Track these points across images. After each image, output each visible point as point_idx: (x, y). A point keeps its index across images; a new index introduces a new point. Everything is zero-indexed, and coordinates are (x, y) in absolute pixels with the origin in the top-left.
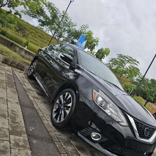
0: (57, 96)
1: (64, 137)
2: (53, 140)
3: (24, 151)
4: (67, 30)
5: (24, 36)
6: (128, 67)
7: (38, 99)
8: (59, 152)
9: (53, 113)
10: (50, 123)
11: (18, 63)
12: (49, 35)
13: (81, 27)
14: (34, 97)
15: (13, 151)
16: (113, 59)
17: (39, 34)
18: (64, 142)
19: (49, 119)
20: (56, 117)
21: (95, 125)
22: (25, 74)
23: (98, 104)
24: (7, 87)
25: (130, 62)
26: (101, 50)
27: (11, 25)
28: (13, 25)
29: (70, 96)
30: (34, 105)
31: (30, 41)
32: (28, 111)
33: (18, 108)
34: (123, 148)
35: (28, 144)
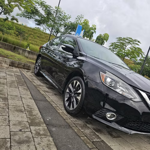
0: (66, 86)
1: (80, 122)
2: (70, 126)
3: (46, 138)
4: (63, 25)
5: (24, 39)
6: (130, 49)
7: (49, 92)
8: (78, 135)
9: (66, 102)
10: (65, 112)
11: (24, 64)
12: (46, 34)
13: (76, 18)
14: (45, 91)
15: (36, 139)
16: (113, 43)
17: (37, 34)
18: (81, 126)
19: (63, 109)
20: (69, 105)
21: (108, 105)
22: (32, 72)
23: (108, 85)
24: (19, 86)
25: (131, 43)
26: (100, 37)
27: (10, 31)
28: (12, 31)
29: (78, 83)
30: (47, 98)
31: (31, 43)
32: (42, 104)
33: (32, 103)
34: (140, 123)
35: (48, 132)
